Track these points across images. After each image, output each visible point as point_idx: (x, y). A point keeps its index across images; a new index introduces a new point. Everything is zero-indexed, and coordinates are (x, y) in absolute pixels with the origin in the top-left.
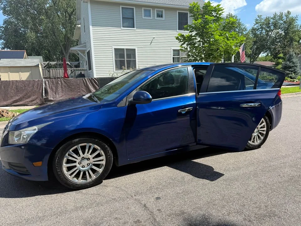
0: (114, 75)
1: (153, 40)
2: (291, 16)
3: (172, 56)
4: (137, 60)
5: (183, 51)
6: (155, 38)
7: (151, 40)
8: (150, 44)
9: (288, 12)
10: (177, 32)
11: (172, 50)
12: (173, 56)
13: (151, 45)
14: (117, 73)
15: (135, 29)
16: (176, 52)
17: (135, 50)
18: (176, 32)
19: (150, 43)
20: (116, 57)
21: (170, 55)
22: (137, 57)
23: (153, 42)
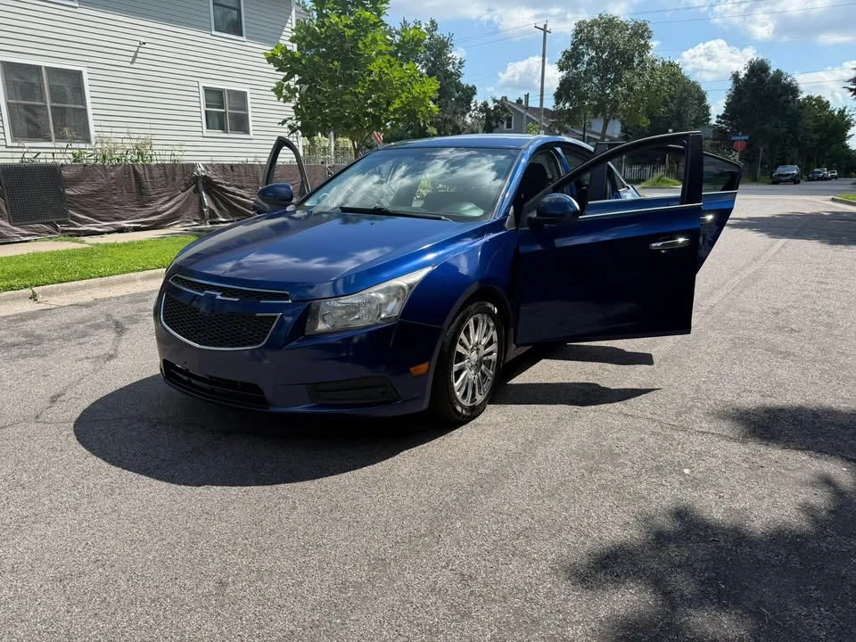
0: (40, 156)
1: (141, 50)
2: (437, 33)
3: (203, 108)
6: (147, 45)
7: (135, 49)
8: (132, 63)
9: (432, 22)
10: (212, 35)
11: (201, 89)
12: (207, 106)
13: (135, 65)
14: (54, 151)
15: (77, 4)
16: (214, 97)
17: (79, 73)
18: (210, 37)
19: (130, 59)
21: (198, 104)
22: (89, 100)
23: (139, 55)
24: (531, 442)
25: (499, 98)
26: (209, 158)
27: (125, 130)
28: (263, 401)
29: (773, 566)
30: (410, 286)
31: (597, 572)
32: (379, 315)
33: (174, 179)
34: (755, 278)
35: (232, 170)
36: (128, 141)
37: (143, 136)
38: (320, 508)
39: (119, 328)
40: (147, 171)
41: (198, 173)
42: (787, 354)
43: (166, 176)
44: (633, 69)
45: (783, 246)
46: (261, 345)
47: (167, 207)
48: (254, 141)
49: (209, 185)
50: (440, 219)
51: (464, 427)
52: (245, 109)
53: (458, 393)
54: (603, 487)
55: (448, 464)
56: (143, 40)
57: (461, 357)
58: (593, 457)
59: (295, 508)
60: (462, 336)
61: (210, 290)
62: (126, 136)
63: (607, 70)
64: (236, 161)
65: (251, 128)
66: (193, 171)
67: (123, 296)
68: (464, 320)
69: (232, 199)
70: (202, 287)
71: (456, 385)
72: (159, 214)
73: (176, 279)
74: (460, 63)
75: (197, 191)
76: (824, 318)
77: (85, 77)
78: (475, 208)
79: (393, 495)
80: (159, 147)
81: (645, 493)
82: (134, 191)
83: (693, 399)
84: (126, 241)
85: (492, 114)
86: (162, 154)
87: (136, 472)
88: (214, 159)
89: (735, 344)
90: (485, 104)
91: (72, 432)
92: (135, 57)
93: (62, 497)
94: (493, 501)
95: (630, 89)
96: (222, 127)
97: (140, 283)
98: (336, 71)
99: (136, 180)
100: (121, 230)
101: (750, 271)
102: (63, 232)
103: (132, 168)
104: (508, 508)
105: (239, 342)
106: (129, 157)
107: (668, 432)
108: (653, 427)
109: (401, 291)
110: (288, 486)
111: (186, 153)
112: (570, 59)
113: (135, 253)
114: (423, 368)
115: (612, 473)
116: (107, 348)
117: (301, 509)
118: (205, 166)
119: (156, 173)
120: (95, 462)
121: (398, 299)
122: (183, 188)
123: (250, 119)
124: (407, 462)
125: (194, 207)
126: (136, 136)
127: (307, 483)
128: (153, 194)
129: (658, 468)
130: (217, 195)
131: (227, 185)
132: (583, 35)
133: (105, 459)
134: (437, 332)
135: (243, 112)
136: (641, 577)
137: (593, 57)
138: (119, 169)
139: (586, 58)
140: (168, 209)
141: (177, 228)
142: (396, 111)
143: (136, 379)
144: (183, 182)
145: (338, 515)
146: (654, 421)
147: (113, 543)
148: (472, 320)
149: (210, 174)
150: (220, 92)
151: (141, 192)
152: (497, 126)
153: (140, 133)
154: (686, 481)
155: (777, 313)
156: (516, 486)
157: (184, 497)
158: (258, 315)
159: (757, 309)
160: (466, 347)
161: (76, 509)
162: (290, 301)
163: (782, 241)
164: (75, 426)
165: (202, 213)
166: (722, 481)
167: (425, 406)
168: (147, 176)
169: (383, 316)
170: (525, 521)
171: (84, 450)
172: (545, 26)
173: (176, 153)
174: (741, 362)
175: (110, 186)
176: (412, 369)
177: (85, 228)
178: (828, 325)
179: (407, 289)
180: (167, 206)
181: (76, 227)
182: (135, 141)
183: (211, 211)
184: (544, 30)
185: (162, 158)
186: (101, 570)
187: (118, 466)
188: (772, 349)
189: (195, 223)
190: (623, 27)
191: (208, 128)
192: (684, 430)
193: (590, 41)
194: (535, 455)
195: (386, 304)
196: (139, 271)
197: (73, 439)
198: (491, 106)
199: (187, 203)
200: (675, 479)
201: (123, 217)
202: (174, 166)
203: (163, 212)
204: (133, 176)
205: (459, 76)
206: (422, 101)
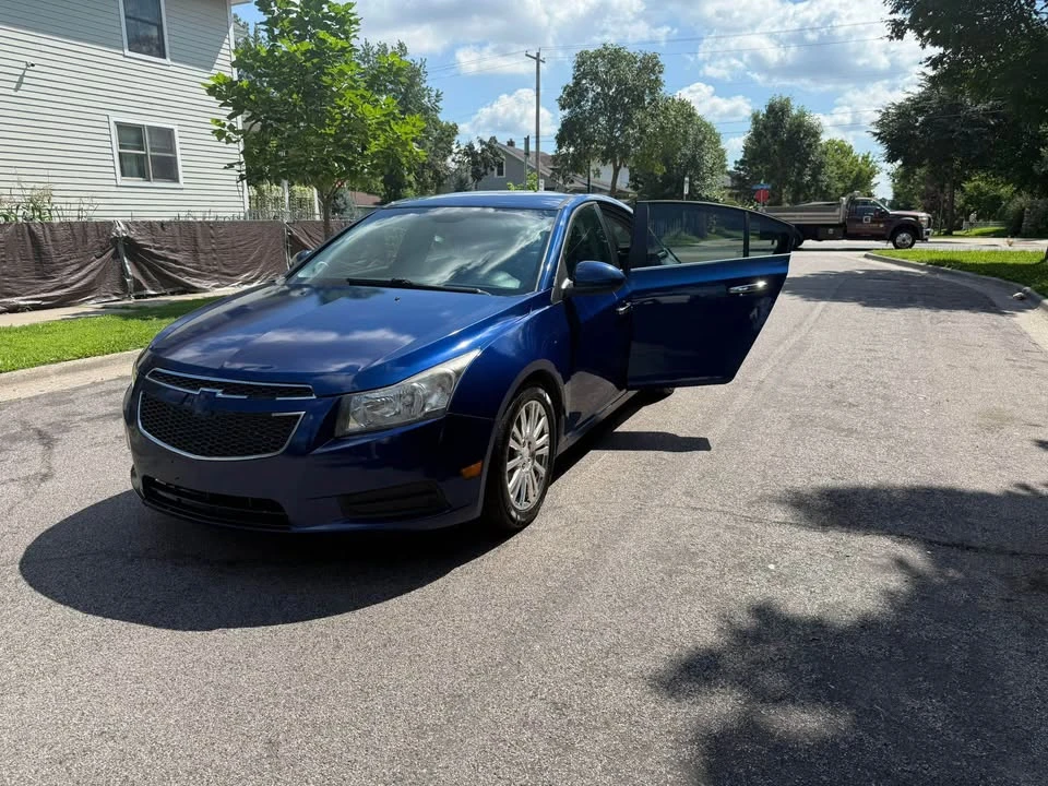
1: (27, 73)
2: (407, 58)
3: (116, 150)
5: (224, 140)
6: (35, 68)
7: (20, 72)
8: (16, 89)
10: (124, 56)
11: (112, 125)
12: (121, 147)
13: (19, 93)
16: (133, 136)
18: (121, 58)
19: (14, 86)
21: (108, 145)
23: (25, 80)
24: (599, 546)
25: (487, 140)
26: (129, 214)
27: (15, 178)
28: (285, 521)
29: (878, 661)
30: (458, 373)
31: (700, 685)
32: (423, 409)
33: (85, 242)
34: (801, 347)
35: (163, 229)
36: (19, 192)
37: (41, 186)
38: (370, 643)
39: (46, 439)
40: (47, 232)
41: (117, 233)
42: (850, 432)
43: (75, 238)
44: (644, 108)
45: (824, 310)
46: (278, 452)
47: (76, 278)
48: (184, 192)
49: (132, 248)
50: (476, 292)
51: (519, 535)
52: (173, 150)
53: (512, 496)
54: (687, 591)
55: (511, 579)
56: (31, 61)
57: (513, 454)
58: (670, 558)
59: (339, 647)
60: (515, 429)
61: (207, 386)
62: (16, 185)
63: (614, 109)
64: (166, 217)
65: (181, 175)
66: (110, 231)
67: (37, 397)
68: (516, 410)
69: (162, 266)
70: (195, 384)
71: (510, 486)
72: (66, 287)
73: (155, 375)
74: (437, 96)
75: (116, 256)
76: (880, 390)
78: (509, 279)
79: (453, 621)
81: (733, 594)
82: (31, 257)
83: (762, 486)
84: (27, 324)
85: (479, 158)
86: (67, 208)
87: (123, 620)
88: (135, 214)
89: (793, 422)
90: (471, 147)
91: (20, 576)
92: (20, 83)
93: (32, 660)
94: (571, 617)
95: (643, 131)
96: (142, 174)
97: (54, 379)
98: (295, 106)
99: (32, 243)
100: (15, 309)
101: (794, 339)
103: (26, 229)
104: (590, 624)
105: (249, 449)
106: (20, 213)
107: (743, 525)
108: (725, 520)
109: (447, 379)
110: (323, 621)
111: (101, 207)
112: (573, 96)
113: (41, 339)
114: (475, 468)
115: (694, 575)
116: (37, 466)
117: (348, 646)
118: (126, 224)
119: (61, 234)
120: (62, 612)
121: (443, 389)
122: (98, 253)
123: (180, 163)
124: (461, 582)
125: (113, 278)
126: (31, 186)
127: (347, 616)
128: (57, 261)
129: (742, 566)
130: (143, 261)
131: (156, 249)
132: (586, 66)
133: (76, 608)
134: (491, 425)
135: (170, 155)
136: (747, 687)
137: (598, 93)
138: (8, 229)
139: (591, 95)
140: (78, 281)
141: (90, 306)
142: (375, 155)
143: (88, 503)
144: (97, 246)
145: (393, 649)
146: (725, 513)
147: (118, 708)
148: (523, 410)
149: (133, 234)
150: (138, 129)
151: (41, 259)
152: (486, 173)
153: (34, 181)
154: (773, 577)
155: (832, 387)
156: (593, 598)
157: (195, 645)
158: (273, 415)
159: (810, 383)
160: (517, 441)
161: (55, 673)
162: (314, 397)
163: (822, 304)
164: (21, 568)
165: (123, 284)
166: (809, 575)
167: (477, 512)
168: (49, 238)
169: (427, 410)
170: (609, 637)
171: (46, 598)
172: (538, 54)
173: (85, 207)
174: (803, 441)
176: (464, 470)
178: (884, 397)
179: (453, 377)
180: (76, 276)
182: (28, 192)
183: (136, 282)
184: (537, 59)
186: (111, 743)
187: (97, 615)
188: (834, 427)
189: (115, 298)
190: (631, 60)
191: (123, 175)
192: (760, 522)
193: (595, 77)
194: (606, 561)
195: (430, 396)
196: (52, 362)
197: (23, 585)
198: (478, 148)
199: (104, 272)
200: (760, 576)
201: (17, 292)
202: (84, 225)
203: (72, 284)
204: (28, 239)
205: (437, 111)
206: (404, 144)
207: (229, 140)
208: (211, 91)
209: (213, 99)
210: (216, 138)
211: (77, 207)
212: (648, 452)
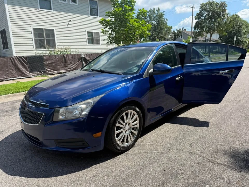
0: (40, 53)
1: (70, 22)
2: (160, 11)
3: (87, 38)
4: (56, 40)
6: (71, 21)
7: (68, 22)
8: (67, 26)
9: (159, 8)
11: (86, 32)
12: (88, 37)
13: (68, 27)
14: (43, 51)
15: (52, 11)
16: (90, 34)
17: (53, 30)
18: (89, 17)
19: (67, 25)
20: (35, 37)
21: (85, 37)
22: (56, 37)
23: (69, 24)
25: (178, 29)
26: (87, 52)
33: (75, 58)
35: (92, 55)
36: (63, 48)
40: (67, 56)
41: (82, 56)
43: (73, 57)
44: (220, 17)
49: (85, 60)
53: (118, 142)
56: (70, 20)
57: (119, 128)
62: (62, 46)
63: (211, 18)
65: (101, 43)
66: (80, 56)
68: (119, 114)
71: (117, 139)
72: (71, 68)
74: (167, 20)
75: (82, 61)
77: (55, 31)
80: (73, 49)
82: (64, 62)
83: (221, 145)
85: (176, 34)
88: (89, 52)
90: (174, 31)
92: (68, 24)
95: (219, 24)
96: (92, 43)
99: (64, 59)
100: (59, 73)
102: (44, 74)
103: (63, 56)
106: (63, 52)
108: (199, 159)
112: (199, 16)
114: (99, 134)
118: (84, 54)
119: (70, 57)
122: (78, 61)
123: (100, 40)
125: (81, 66)
126: (65, 46)
128: (69, 62)
131: (90, 60)
132: (203, 8)
135: (98, 38)
137: (207, 14)
138: (59, 56)
139: (204, 15)
140: (73, 67)
144: (78, 59)
146: (201, 156)
148: (124, 114)
149: (85, 56)
150: (92, 33)
151: (66, 62)
152: (178, 38)
158: (38, 113)
162: (49, 108)
167: (102, 148)
168: (67, 58)
172: (193, 6)
175: (57, 61)
176: (94, 135)
177: (50, 73)
180: (72, 66)
181: (47, 72)
182: (65, 48)
184: (193, 8)
185: (73, 52)
190: (217, 4)
191: (88, 43)
193: (205, 10)
198: (176, 32)
199: (79, 65)
201: (60, 69)
202: (75, 55)
203: (72, 68)
204: (63, 58)
205: (166, 23)
206: (145, 31)
207: (105, 34)
208: (101, 22)
209: (101, 24)
210: (102, 33)
211: (75, 51)
212: (185, 126)
